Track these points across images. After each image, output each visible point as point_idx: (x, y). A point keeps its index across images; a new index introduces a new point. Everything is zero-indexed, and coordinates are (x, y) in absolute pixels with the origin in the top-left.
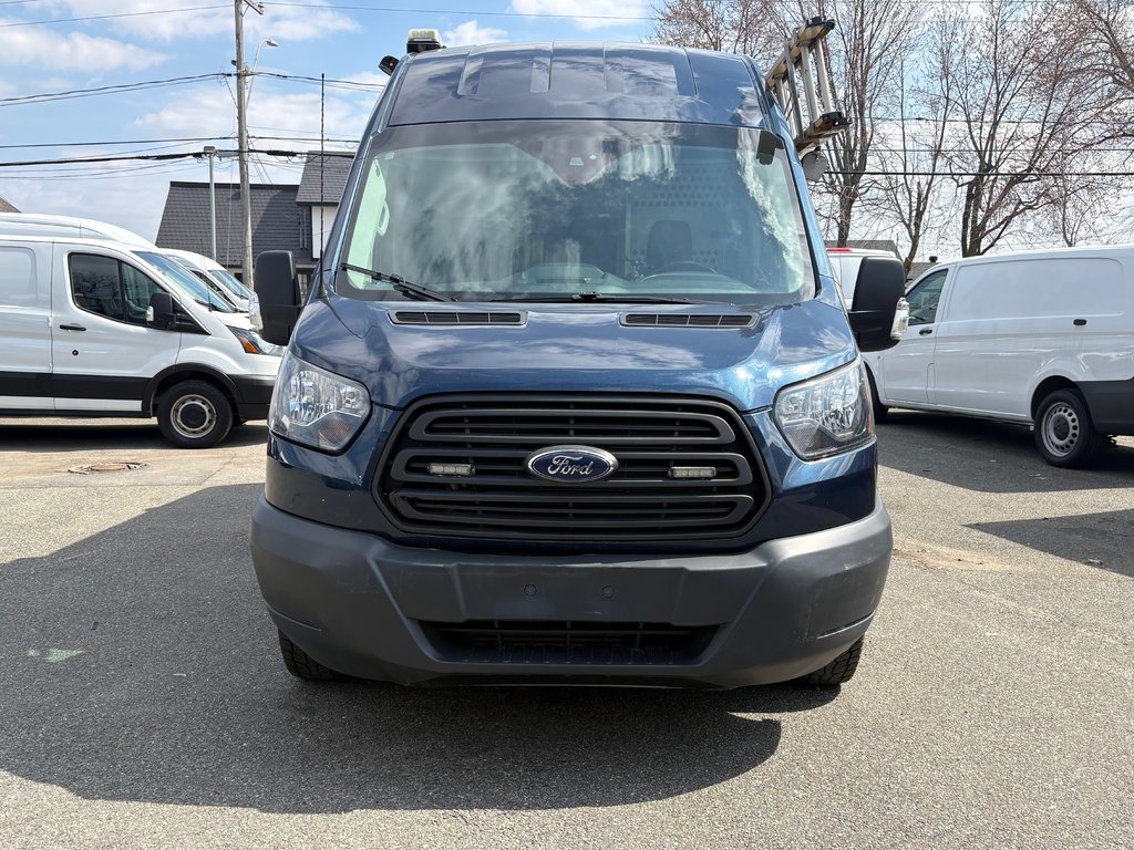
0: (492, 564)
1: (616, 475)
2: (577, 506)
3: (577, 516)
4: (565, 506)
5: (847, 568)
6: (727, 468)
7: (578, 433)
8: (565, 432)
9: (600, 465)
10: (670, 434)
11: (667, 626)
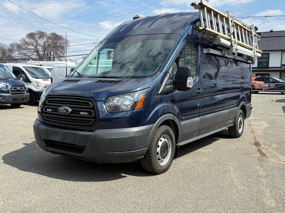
0: (52, 129)
1: (71, 113)
2: (67, 119)
3: (67, 121)
4: (65, 119)
5: (113, 138)
6: (90, 113)
7: (69, 104)
8: (66, 104)
9: (67, 111)
10: (83, 105)
11: (76, 145)
